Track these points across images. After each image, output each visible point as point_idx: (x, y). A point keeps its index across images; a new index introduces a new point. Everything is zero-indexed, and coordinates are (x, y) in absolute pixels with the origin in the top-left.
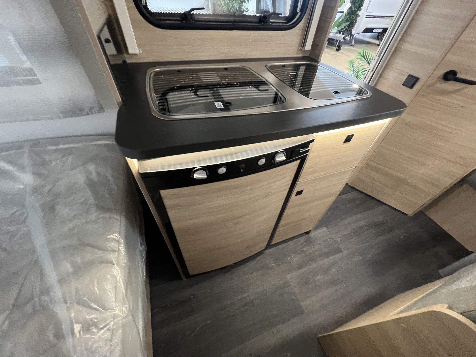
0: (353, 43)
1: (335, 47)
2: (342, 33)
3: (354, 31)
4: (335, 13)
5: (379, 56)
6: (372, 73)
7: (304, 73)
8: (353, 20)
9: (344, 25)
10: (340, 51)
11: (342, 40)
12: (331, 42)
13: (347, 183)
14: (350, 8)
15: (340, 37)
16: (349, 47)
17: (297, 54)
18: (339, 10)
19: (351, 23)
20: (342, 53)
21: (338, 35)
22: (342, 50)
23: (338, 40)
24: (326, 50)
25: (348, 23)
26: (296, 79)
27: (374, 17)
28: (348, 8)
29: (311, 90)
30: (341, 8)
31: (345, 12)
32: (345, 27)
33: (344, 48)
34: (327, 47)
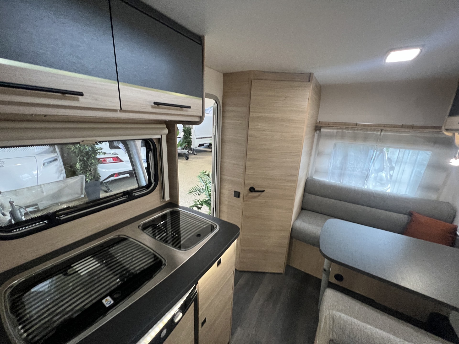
0: (195, 153)
1: (184, 157)
2: (185, 149)
3: (192, 147)
4: (176, 138)
5: (214, 183)
6: (215, 193)
7: (171, 219)
8: (189, 141)
9: (184, 145)
10: (189, 159)
11: (187, 153)
12: (180, 155)
13: (236, 270)
14: (184, 135)
15: (185, 151)
16: (194, 156)
17: (161, 204)
18: (178, 137)
19: (188, 143)
20: (190, 160)
21: (183, 151)
22: (190, 158)
23: (184, 154)
24: (179, 160)
25: (187, 144)
26: (166, 228)
27: (201, 138)
28: (183, 135)
29: (181, 240)
30: (179, 135)
31: (182, 137)
32: (186, 146)
33: (190, 157)
34: (179, 158)
